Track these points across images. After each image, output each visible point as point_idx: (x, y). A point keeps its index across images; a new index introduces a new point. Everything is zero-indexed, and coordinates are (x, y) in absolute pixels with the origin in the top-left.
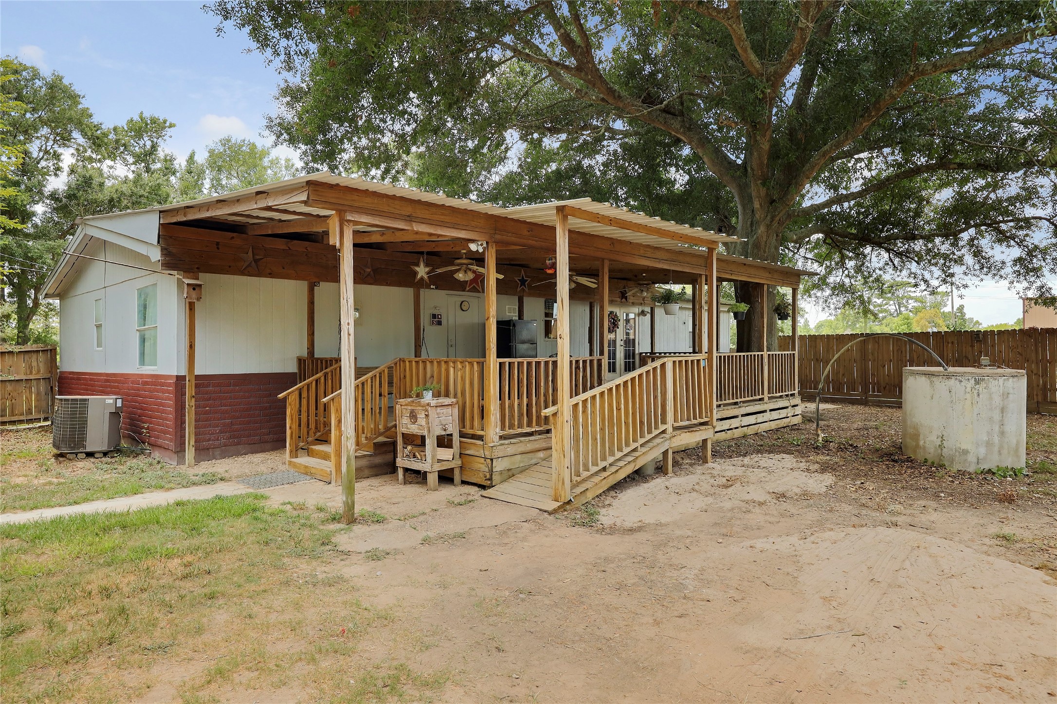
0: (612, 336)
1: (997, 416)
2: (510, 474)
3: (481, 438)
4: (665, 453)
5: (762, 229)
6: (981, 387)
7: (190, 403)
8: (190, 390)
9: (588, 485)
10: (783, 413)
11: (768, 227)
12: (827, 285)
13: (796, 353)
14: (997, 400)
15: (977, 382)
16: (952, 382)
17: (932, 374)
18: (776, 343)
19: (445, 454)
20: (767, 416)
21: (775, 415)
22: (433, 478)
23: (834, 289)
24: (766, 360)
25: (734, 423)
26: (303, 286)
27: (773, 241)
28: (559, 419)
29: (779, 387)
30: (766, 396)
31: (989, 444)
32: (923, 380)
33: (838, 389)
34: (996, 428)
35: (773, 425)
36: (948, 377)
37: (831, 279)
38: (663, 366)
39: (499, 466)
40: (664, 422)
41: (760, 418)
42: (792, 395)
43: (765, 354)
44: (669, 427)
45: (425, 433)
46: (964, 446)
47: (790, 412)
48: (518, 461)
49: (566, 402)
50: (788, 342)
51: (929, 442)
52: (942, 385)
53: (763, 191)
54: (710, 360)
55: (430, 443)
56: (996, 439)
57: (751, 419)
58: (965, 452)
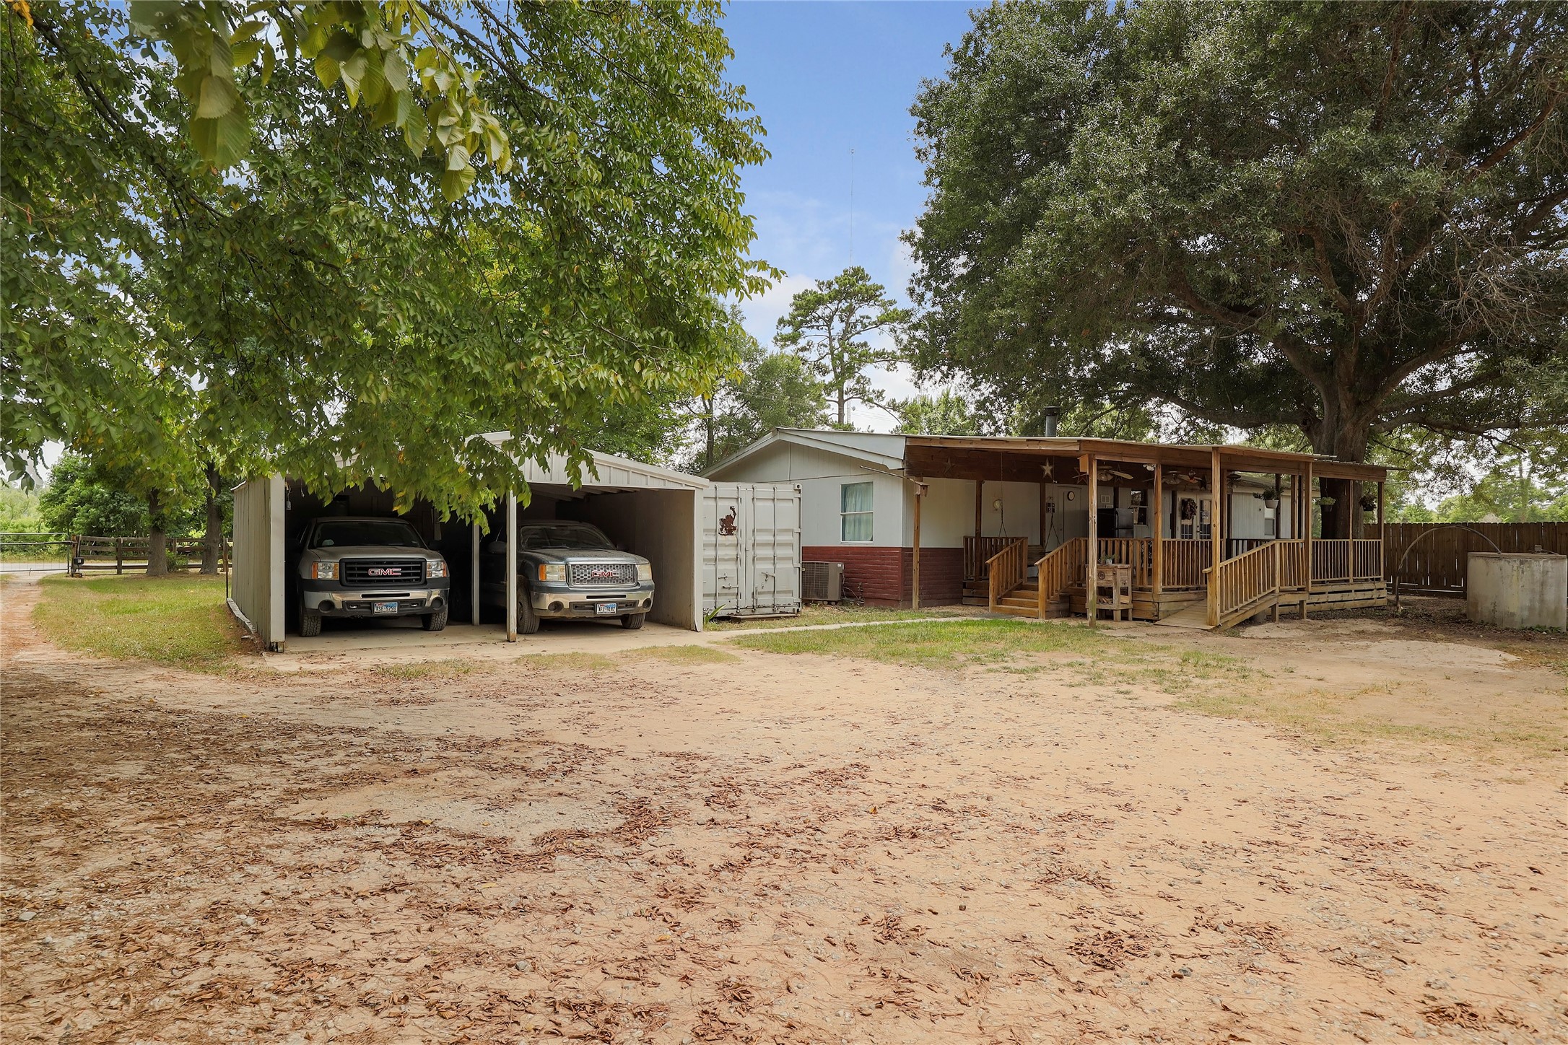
0: (1187, 522)
1: (1538, 588)
2: (1168, 614)
3: (1150, 590)
4: (1274, 607)
5: (1348, 426)
6: (1525, 567)
7: (916, 566)
8: (916, 559)
9: (1229, 618)
10: (1368, 595)
11: (1355, 425)
12: (1430, 466)
13: (1382, 541)
14: (1538, 576)
15: (1522, 563)
16: (1502, 562)
17: (1488, 557)
18: (1362, 533)
19: (1126, 600)
20: (1352, 596)
21: (1360, 596)
22: (1118, 615)
23: (1438, 471)
24: (1351, 547)
25: (1323, 598)
26: (973, 483)
27: (1360, 436)
28: (1213, 576)
29: (1363, 570)
30: (1351, 578)
31: (1531, 609)
32: (1481, 560)
33: (1436, 583)
34: (1537, 597)
35: (1358, 604)
36: (1499, 558)
37: (1435, 460)
38: (1273, 546)
39: (1163, 607)
40: (1274, 585)
41: (1346, 597)
42: (1378, 580)
43: (1350, 541)
44: (1277, 589)
45: (1113, 585)
46: (1512, 610)
47: (1375, 594)
48: (1173, 606)
49: (1218, 565)
50: (1375, 531)
51: (1485, 607)
52: (1495, 565)
53: (1349, 396)
54: (1306, 542)
55: (1116, 592)
56: (1537, 605)
57: (1338, 597)
58: (1513, 614)
